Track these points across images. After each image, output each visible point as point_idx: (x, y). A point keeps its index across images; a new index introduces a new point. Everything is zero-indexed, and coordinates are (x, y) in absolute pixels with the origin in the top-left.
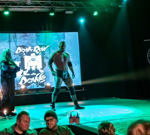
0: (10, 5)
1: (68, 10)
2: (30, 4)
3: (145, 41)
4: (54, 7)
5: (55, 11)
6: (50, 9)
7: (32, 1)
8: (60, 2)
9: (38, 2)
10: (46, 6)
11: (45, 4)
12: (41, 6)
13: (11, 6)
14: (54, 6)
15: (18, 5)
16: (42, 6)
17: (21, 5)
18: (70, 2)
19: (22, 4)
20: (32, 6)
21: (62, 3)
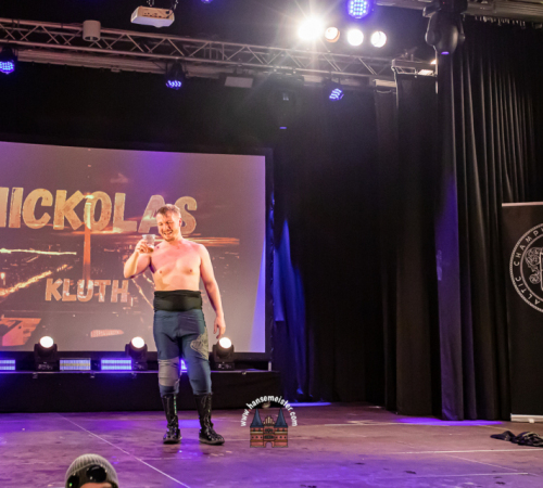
0: (24, 37)
1: (235, 75)
2: (95, 38)
3: (503, 205)
4: (187, 59)
5: (187, 72)
6: (170, 65)
7: (103, 31)
8: (211, 42)
9: (125, 37)
10: (155, 52)
11: (151, 47)
12: (137, 50)
13: (24, 40)
14: (187, 55)
15: (53, 42)
16: (140, 51)
17: (62, 42)
18: (244, 46)
19: (68, 37)
20: (104, 47)
21: (214, 46)
